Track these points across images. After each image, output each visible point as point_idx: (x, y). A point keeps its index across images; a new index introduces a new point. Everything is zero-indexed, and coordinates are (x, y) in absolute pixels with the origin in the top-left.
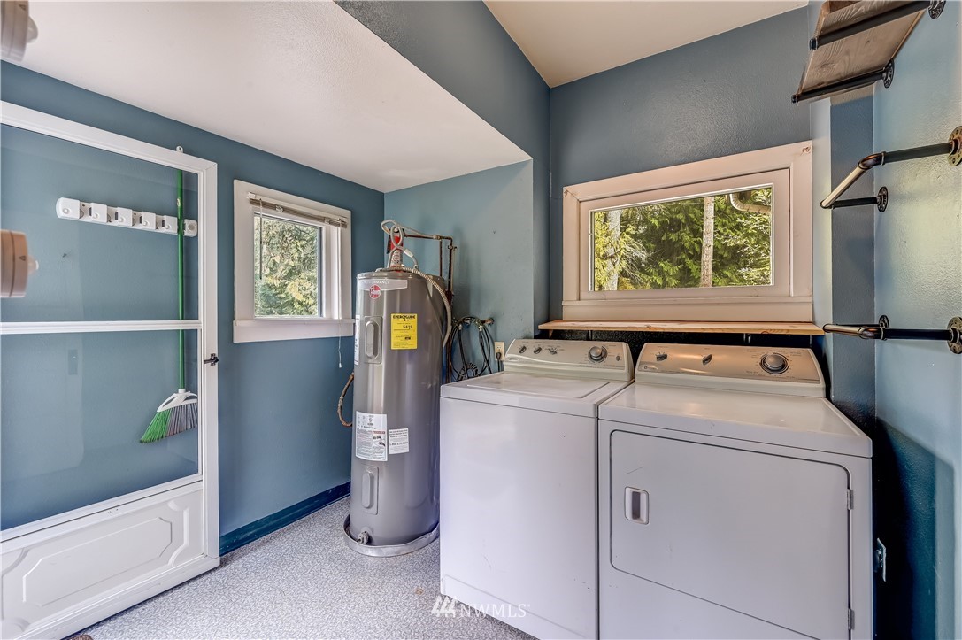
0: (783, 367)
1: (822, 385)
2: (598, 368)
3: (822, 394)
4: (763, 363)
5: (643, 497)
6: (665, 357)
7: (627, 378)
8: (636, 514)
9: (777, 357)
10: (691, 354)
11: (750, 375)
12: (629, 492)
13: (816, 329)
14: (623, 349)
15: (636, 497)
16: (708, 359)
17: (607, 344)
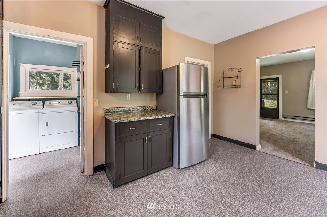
0: (71, 103)
1: (76, 104)
2: (34, 106)
3: (76, 106)
4: (68, 102)
5: (48, 123)
6: (51, 103)
7: (42, 107)
8: (47, 126)
9: (71, 101)
10: (56, 102)
11: (67, 104)
12: (46, 123)
13: (75, 97)
14: (41, 102)
15: (47, 123)
16: (60, 102)
17: (36, 101)
